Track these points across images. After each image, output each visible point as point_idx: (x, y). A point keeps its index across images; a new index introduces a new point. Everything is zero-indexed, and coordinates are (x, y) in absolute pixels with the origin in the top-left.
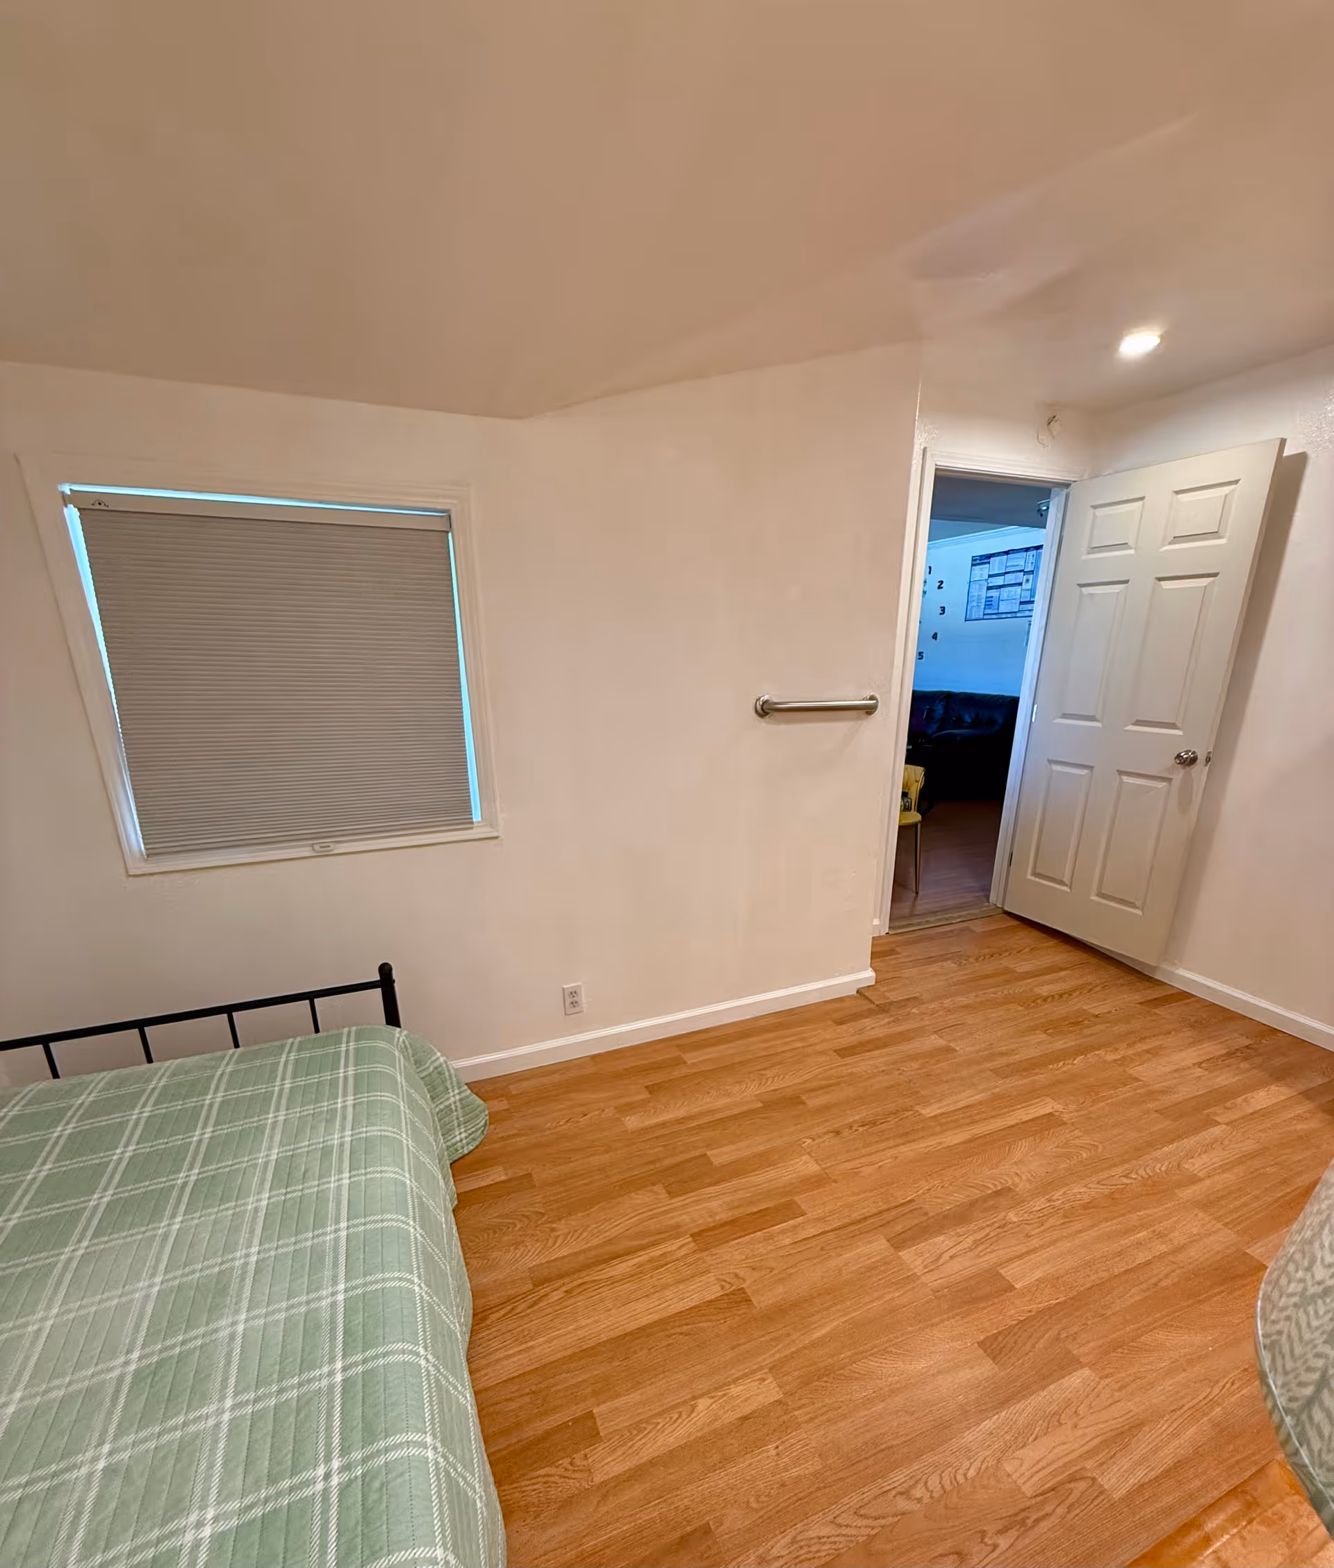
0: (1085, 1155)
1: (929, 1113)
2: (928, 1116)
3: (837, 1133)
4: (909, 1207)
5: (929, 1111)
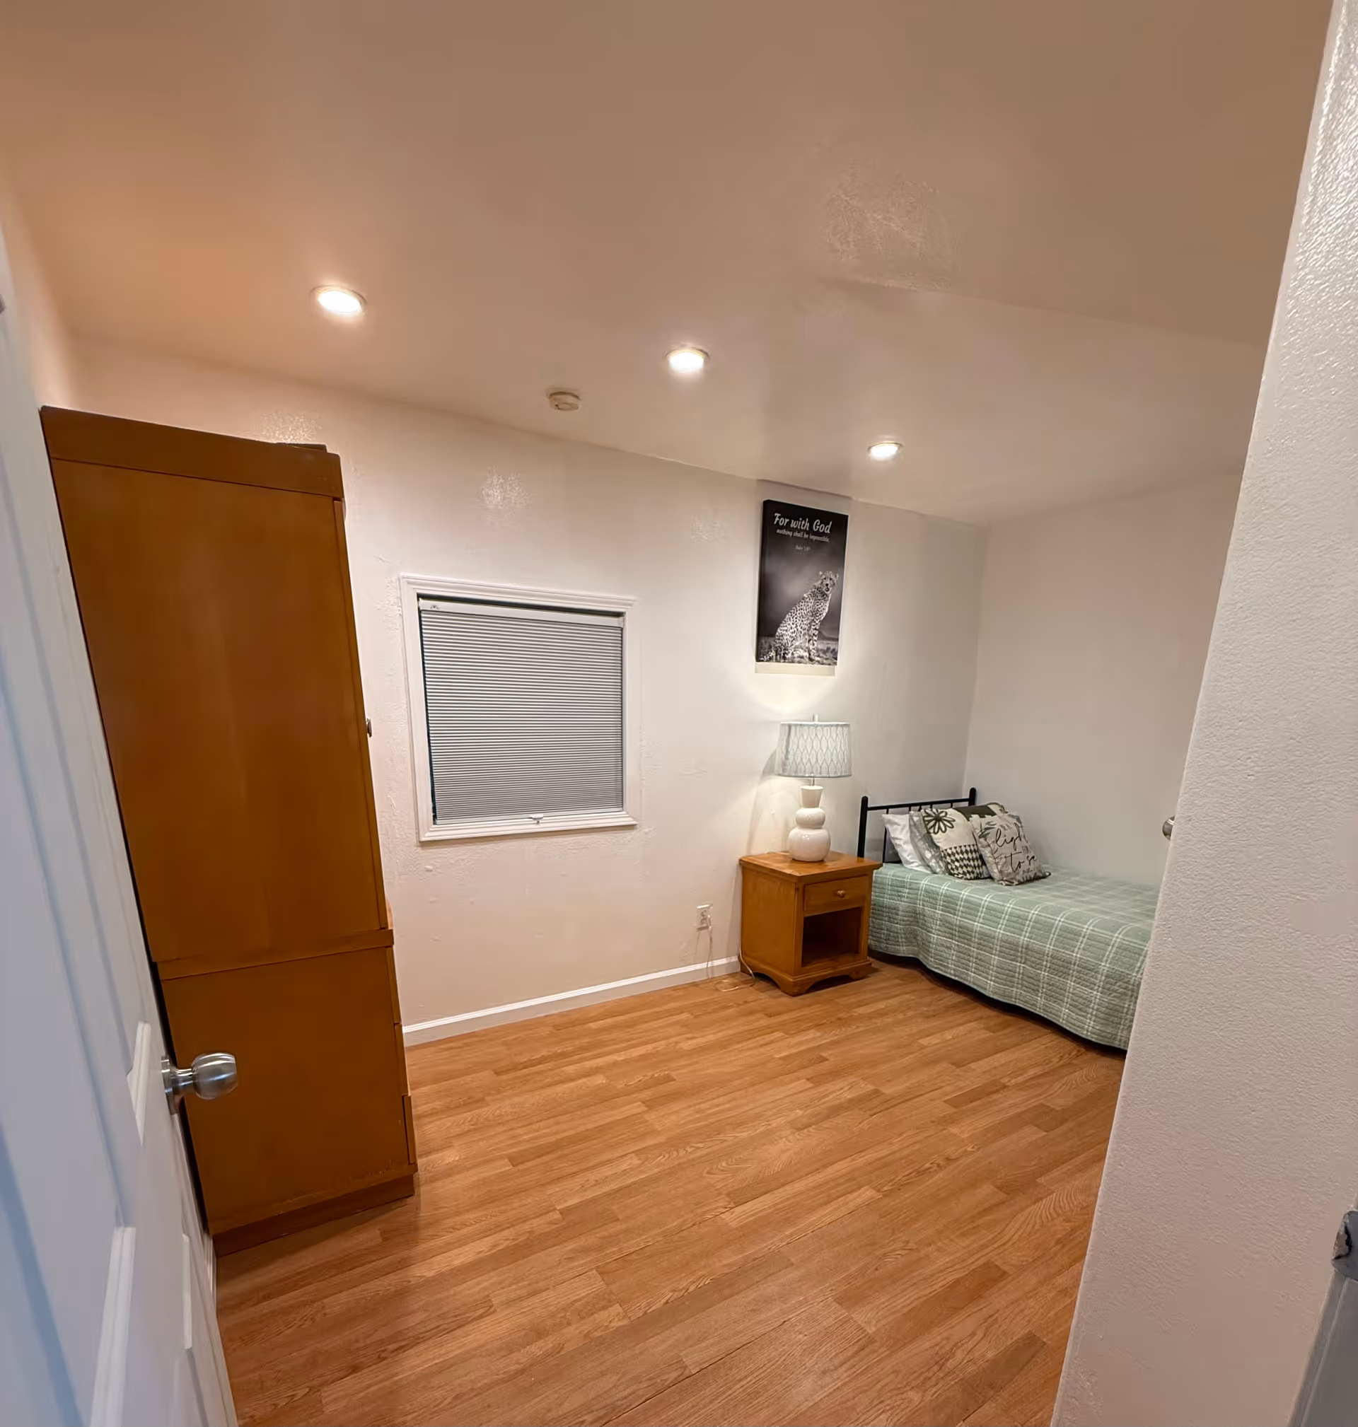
0: (724, 1164)
1: (867, 1190)
2: (865, 1187)
3: (948, 1159)
4: (872, 1112)
5: (867, 1194)
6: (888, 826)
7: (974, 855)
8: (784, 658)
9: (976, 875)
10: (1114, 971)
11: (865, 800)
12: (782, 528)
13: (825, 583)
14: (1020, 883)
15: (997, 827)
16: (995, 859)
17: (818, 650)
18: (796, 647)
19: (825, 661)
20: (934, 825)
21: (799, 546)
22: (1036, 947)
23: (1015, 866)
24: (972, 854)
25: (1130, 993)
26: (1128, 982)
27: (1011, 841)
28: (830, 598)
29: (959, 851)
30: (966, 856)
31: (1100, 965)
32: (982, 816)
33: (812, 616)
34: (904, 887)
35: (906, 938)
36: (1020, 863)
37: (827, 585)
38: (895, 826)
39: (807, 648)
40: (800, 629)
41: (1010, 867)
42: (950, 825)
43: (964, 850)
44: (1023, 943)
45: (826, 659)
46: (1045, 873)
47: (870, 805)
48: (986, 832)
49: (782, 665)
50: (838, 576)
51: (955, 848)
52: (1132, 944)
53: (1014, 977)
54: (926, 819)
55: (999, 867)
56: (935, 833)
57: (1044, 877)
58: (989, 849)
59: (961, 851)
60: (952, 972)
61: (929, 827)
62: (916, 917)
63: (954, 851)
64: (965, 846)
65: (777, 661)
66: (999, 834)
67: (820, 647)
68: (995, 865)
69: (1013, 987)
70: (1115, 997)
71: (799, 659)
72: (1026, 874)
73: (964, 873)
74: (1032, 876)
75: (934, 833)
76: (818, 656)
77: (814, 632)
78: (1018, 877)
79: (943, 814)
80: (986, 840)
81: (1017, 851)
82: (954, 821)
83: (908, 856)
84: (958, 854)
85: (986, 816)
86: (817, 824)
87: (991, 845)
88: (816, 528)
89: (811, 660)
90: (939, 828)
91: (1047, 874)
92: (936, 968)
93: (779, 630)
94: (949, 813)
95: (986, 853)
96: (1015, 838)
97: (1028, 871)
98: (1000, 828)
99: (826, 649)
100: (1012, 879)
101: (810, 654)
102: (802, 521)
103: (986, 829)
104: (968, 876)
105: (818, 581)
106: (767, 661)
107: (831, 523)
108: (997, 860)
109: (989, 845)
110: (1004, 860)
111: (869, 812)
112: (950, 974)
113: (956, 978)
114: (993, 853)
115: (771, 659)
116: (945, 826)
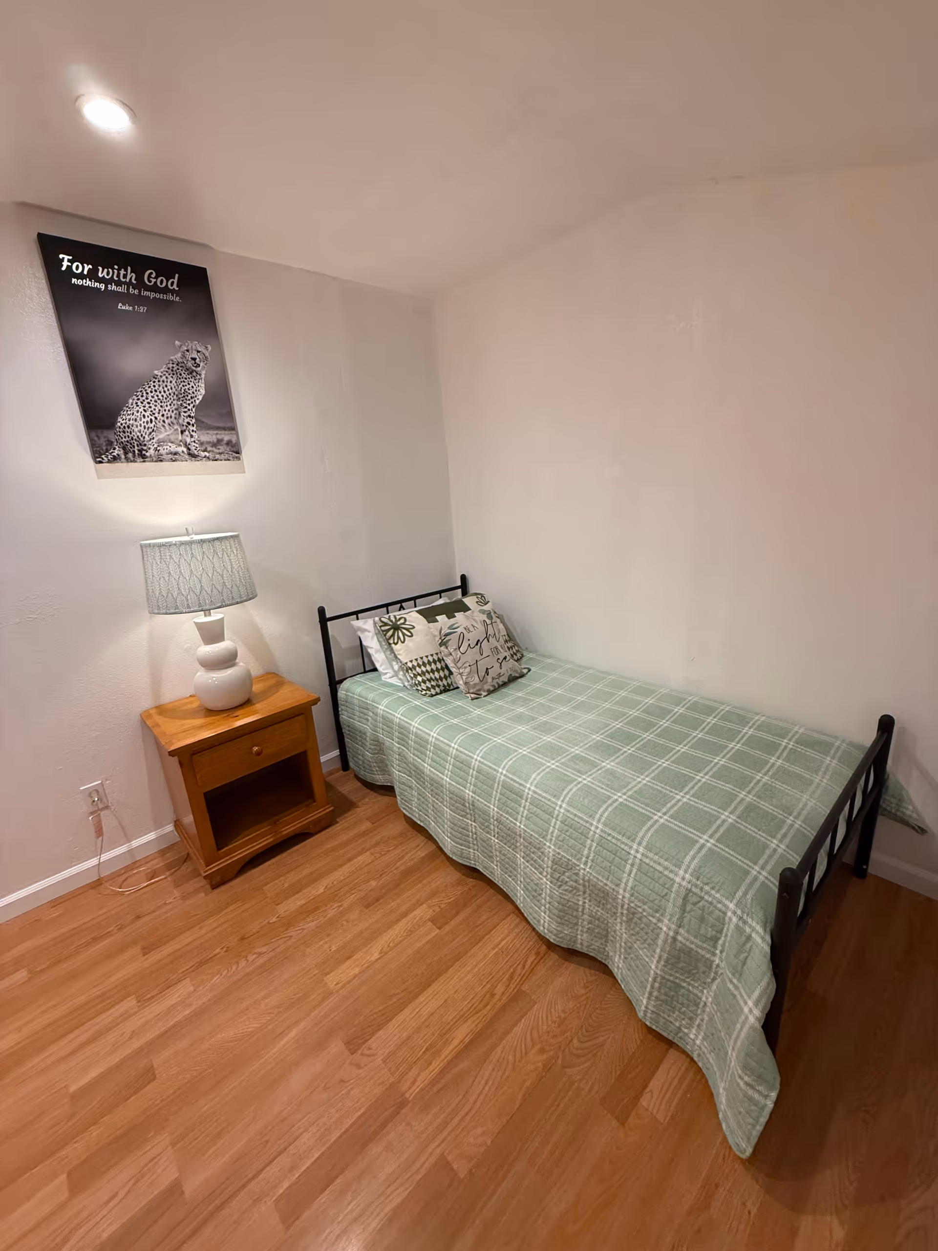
6: (359, 633)
7: (439, 665)
8: (143, 457)
9: (442, 688)
10: (560, 857)
11: (321, 611)
12: (81, 276)
13: (189, 356)
14: (490, 692)
15: (459, 630)
16: (459, 669)
17: (202, 444)
18: (159, 442)
19: (218, 456)
20: (393, 635)
21: (124, 304)
22: (481, 806)
23: (482, 673)
24: (435, 664)
25: (581, 888)
26: (577, 874)
27: (477, 644)
28: (203, 376)
29: (421, 663)
30: (428, 668)
31: (545, 844)
32: (450, 616)
33: (179, 399)
34: (368, 709)
35: (379, 767)
36: (487, 669)
37: (194, 359)
38: (367, 633)
39: (181, 441)
40: (160, 417)
41: (476, 675)
42: (409, 634)
43: (426, 662)
44: (469, 799)
45: (220, 454)
46: (521, 672)
47: (328, 615)
48: (446, 639)
49: (138, 466)
50: (210, 348)
51: (416, 660)
52: (576, 819)
53: (468, 836)
54: (383, 628)
55: (464, 678)
56: (396, 644)
57: (522, 676)
58: (451, 658)
59: (423, 663)
60: (417, 815)
61: (387, 637)
62: (379, 747)
63: (415, 664)
64: (427, 657)
65: (127, 460)
66: (462, 638)
67: (205, 438)
68: (459, 676)
69: (469, 848)
70: (566, 890)
71: (170, 456)
72: (495, 681)
73: (428, 689)
74: (506, 680)
75: (394, 643)
76: (205, 450)
77: (188, 420)
78: (486, 687)
79: (402, 621)
80: (447, 648)
81: (484, 655)
82: (414, 627)
83: (381, 666)
84: (420, 667)
85: (456, 614)
86: (228, 660)
87: (453, 654)
88: (150, 282)
89: (193, 456)
90: (399, 638)
91: (525, 671)
92: (404, 808)
93: (120, 419)
94: (407, 619)
95: (449, 661)
96: (481, 641)
97: (499, 675)
98: (464, 631)
99: (215, 441)
100: (479, 690)
101: (189, 449)
102: (119, 270)
103: (446, 635)
104: (433, 692)
105: (177, 353)
106: (109, 462)
107: (177, 276)
108: (461, 671)
109: (451, 654)
110: (468, 670)
111: (329, 623)
112: (416, 817)
113: (422, 824)
114: (456, 662)
115: (115, 459)
116: (404, 634)
